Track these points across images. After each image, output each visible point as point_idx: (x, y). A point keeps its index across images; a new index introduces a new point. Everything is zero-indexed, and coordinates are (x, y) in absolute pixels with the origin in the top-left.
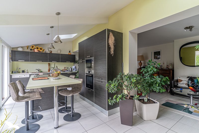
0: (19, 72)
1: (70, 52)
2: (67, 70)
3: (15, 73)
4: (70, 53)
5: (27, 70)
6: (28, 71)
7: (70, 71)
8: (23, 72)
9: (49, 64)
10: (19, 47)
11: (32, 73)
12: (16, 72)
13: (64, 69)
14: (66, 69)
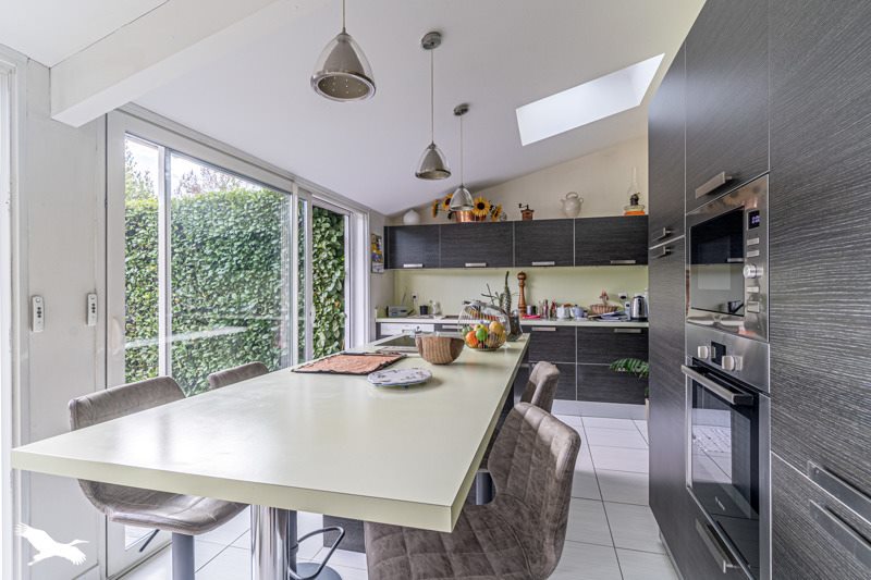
0: (410, 314)
1: (635, 200)
2: (615, 309)
3: (395, 315)
4: (634, 210)
5: (438, 305)
6: (442, 306)
7: (632, 319)
8: (425, 310)
9: (524, 279)
10: (408, 211)
11: (447, 317)
12: (400, 313)
13: (600, 302)
14: (612, 303)
